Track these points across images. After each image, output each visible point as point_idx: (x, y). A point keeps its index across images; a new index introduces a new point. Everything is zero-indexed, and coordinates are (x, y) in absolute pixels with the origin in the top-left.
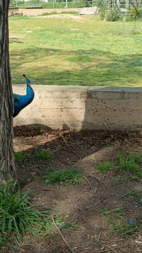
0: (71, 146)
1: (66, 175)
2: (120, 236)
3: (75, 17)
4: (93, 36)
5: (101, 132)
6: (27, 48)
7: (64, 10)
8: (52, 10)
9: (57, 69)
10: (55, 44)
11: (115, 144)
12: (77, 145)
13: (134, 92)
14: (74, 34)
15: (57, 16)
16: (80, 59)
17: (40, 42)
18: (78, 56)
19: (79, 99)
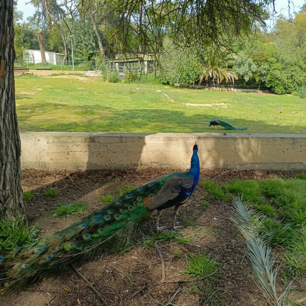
0: (77, 184)
1: (72, 208)
2: (120, 254)
3: (81, 78)
4: (97, 94)
5: (104, 171)
6: (37, 103)
7: (71, 72)
8: (60, 72)
9: (66, 121)
10: (63, 100)
11: (116, 180)
12: (83, 183)
13: (130, 137)
14: (81, 92)
15: (66, 77)
16: (86, 113)
17: (50, 98)
18: (84, 110)
19: (83, 144)
